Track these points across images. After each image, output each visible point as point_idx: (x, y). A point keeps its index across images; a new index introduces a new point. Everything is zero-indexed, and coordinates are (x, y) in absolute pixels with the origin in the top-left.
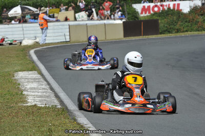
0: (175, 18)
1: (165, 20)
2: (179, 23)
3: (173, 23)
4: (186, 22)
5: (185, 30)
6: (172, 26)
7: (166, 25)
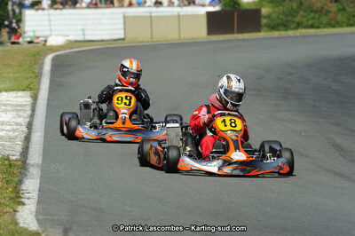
0: (295, 5)
1: (281, 8)
2: (301, 13)
3: (292, 13)
4: (312, 11)
5: (310, 23)
6: (290, 18)
7: (281, 16)
